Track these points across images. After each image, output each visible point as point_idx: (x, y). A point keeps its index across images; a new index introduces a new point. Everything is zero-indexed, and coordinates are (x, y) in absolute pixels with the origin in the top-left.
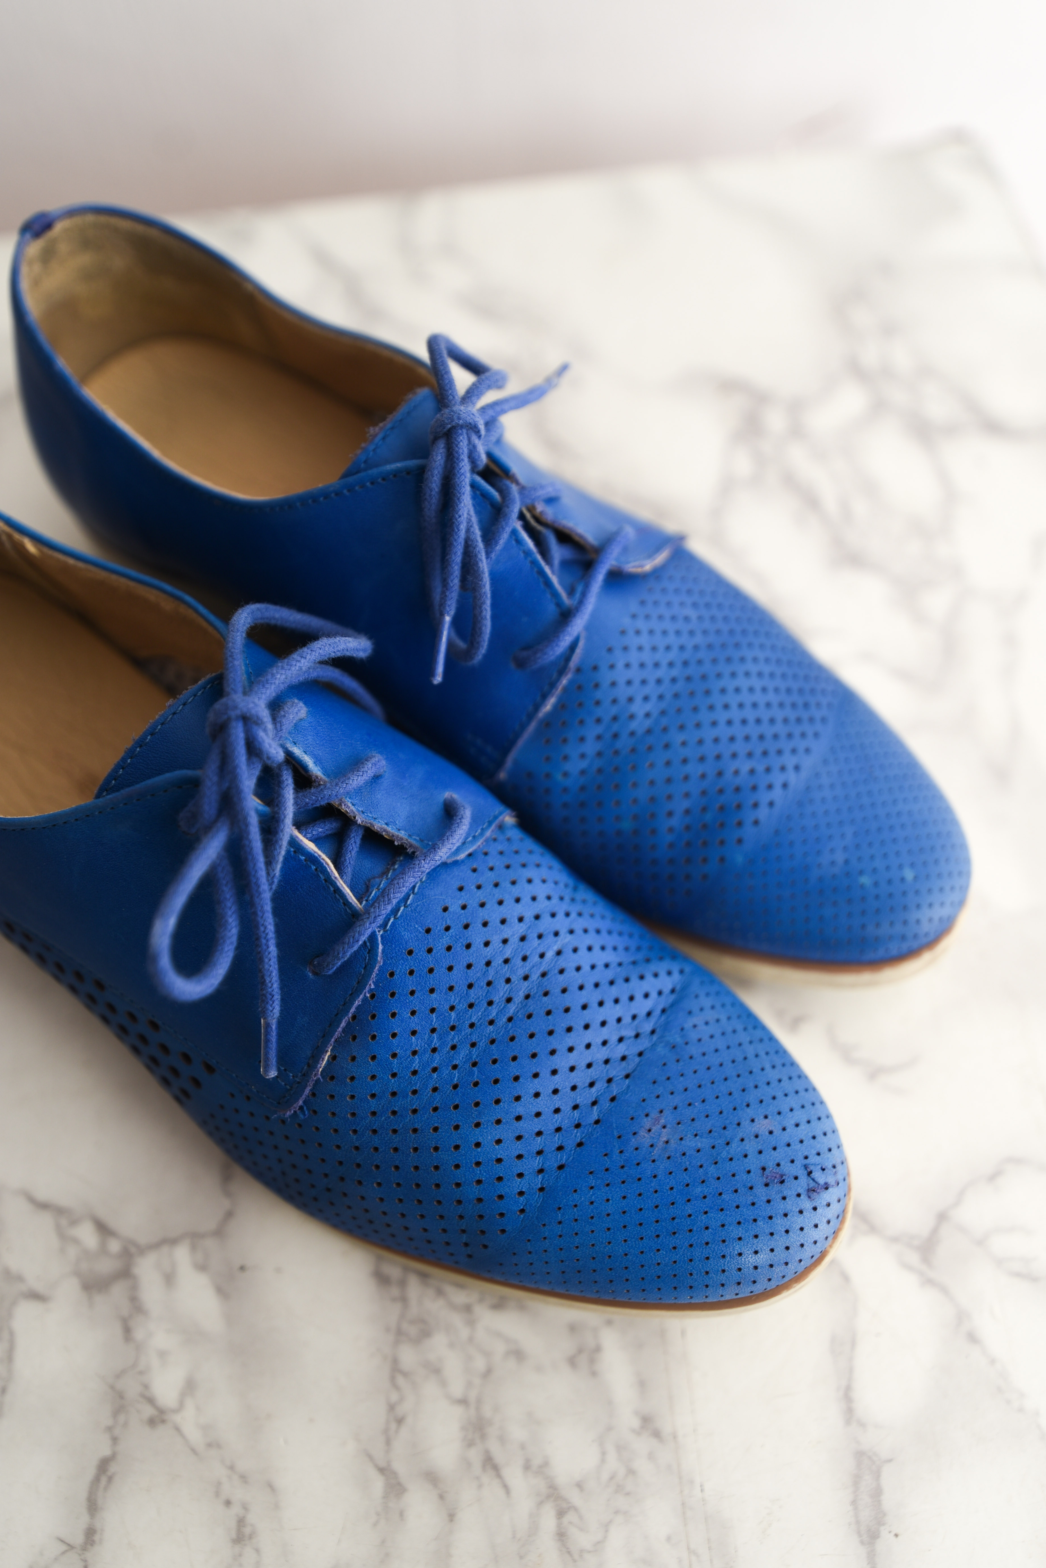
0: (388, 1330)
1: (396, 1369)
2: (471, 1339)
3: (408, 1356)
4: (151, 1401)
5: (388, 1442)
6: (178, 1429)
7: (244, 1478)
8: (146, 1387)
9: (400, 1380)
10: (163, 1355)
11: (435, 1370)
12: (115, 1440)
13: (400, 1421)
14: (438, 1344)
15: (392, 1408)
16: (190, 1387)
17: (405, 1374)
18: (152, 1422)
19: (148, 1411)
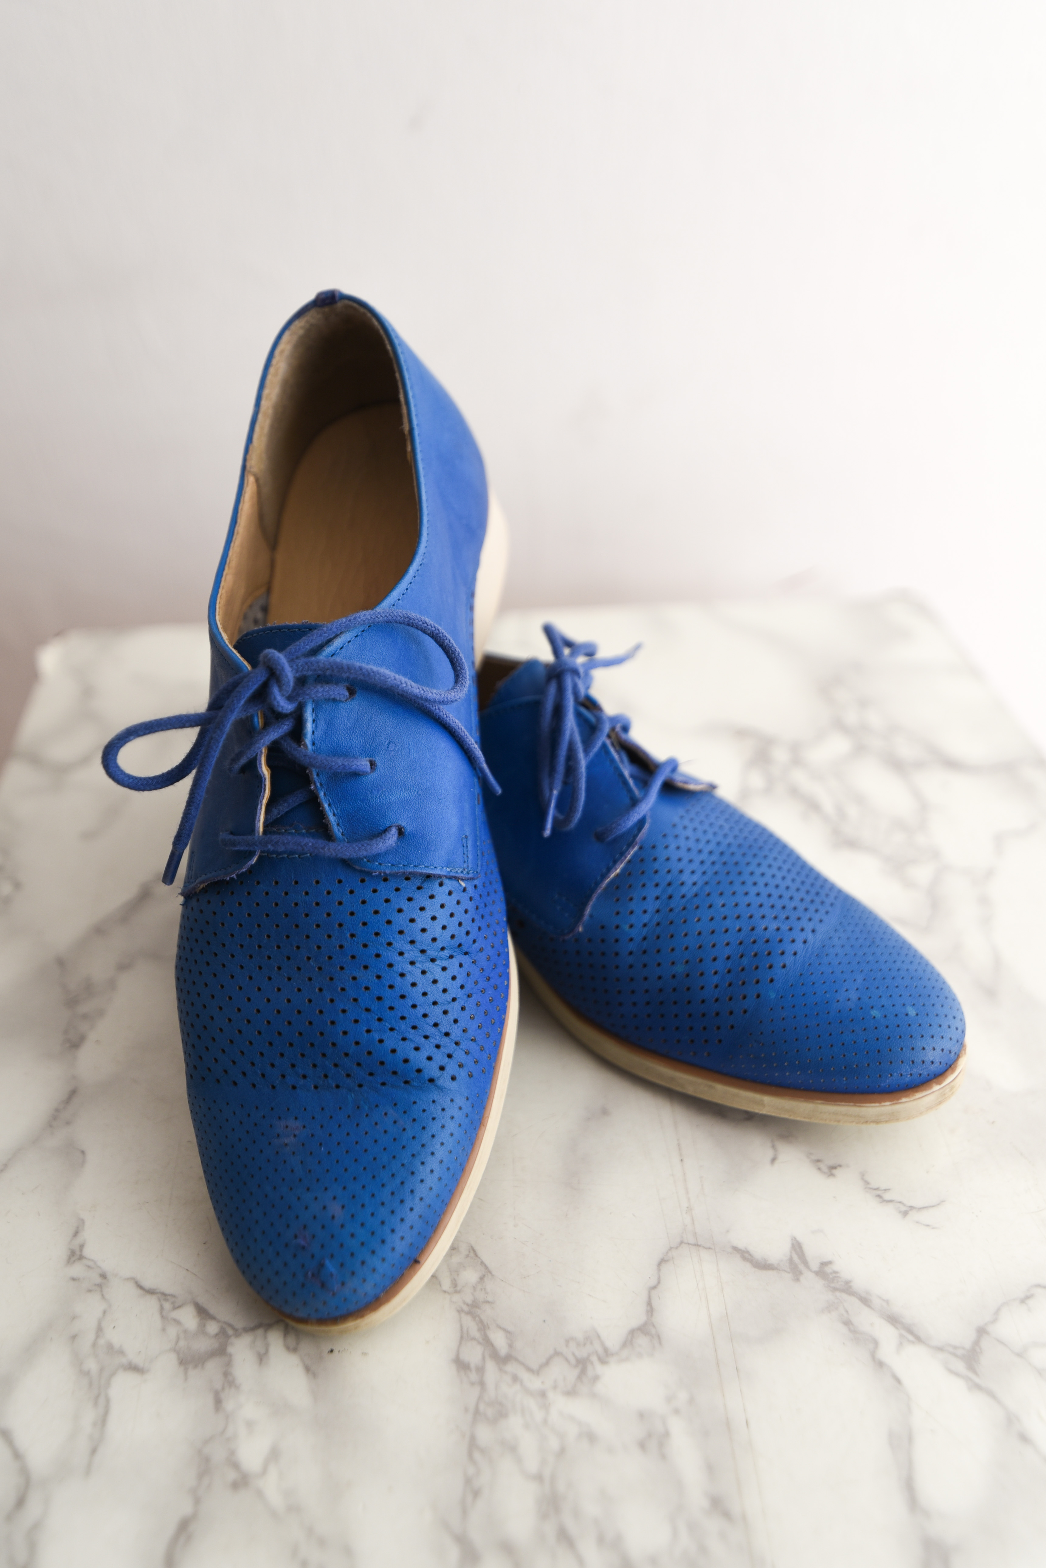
0: (466, 1410)
1: (473, 1445)
2: (545, 1421)
3: (484, 1434)
4: (235, 1465)
5: (465, 1512)
6: (260, 1494)
7: (322, 1542)
8: (232, 1453)
9: (477, 1456)
10: (250, 1425)
11: (512, 1448)
12: (197, 1501)
13: (476, 1494)
14: (514, 1425)
15: (468, 1481)
16: (274, 1455)
17: (483, 1451)
18: (236, 1486)
19: (232, 1475)
